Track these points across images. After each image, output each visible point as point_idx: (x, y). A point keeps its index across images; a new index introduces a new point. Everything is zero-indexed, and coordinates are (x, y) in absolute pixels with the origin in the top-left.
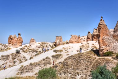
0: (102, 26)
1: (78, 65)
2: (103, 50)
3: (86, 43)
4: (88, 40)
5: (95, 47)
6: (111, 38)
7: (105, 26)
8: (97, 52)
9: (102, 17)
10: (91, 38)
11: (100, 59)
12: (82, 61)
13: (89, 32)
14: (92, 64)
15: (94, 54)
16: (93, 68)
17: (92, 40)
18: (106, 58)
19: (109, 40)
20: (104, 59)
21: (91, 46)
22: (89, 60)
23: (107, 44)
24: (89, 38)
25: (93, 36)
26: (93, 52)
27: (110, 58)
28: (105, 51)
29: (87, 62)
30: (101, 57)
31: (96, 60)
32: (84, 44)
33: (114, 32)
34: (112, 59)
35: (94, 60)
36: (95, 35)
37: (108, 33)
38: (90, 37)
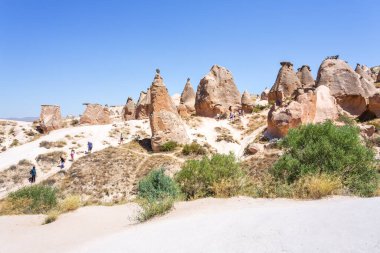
0: (158, 90)
1: (106, 174)
2: (159, 139)
3: (122, 123)
4: (128, 116)
5: (143, 133)
6: (174, 116)
7: (164, 91)
8: (147, 144)
9: (158, 71)
10: (133, 112)
11: (153, 157)
12: (115, 164)
13: (129, 99)
14: (138, 169)
15: (141, 148)
16: (138, 176)
17: (137, 117)
18: (164, 154)
19: (171, 119)
20: (160, 157)
21: (134, 131)
22: (130, 161)
23: (167, 127)
24: (130, 113)
25: (139, 109)
26: (138, 145)
27: (171, 155)
28: (163, 142)
29: (125, 167)
30: (155, 154)
31: (145, 160)
32: (119, 127)
33: (182, 101)
34: (175, 157)
35: (140, 160)
36: (143, 107)
37: (169, 104)
38: (132, 109)
